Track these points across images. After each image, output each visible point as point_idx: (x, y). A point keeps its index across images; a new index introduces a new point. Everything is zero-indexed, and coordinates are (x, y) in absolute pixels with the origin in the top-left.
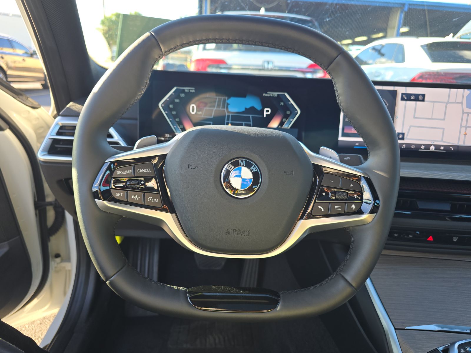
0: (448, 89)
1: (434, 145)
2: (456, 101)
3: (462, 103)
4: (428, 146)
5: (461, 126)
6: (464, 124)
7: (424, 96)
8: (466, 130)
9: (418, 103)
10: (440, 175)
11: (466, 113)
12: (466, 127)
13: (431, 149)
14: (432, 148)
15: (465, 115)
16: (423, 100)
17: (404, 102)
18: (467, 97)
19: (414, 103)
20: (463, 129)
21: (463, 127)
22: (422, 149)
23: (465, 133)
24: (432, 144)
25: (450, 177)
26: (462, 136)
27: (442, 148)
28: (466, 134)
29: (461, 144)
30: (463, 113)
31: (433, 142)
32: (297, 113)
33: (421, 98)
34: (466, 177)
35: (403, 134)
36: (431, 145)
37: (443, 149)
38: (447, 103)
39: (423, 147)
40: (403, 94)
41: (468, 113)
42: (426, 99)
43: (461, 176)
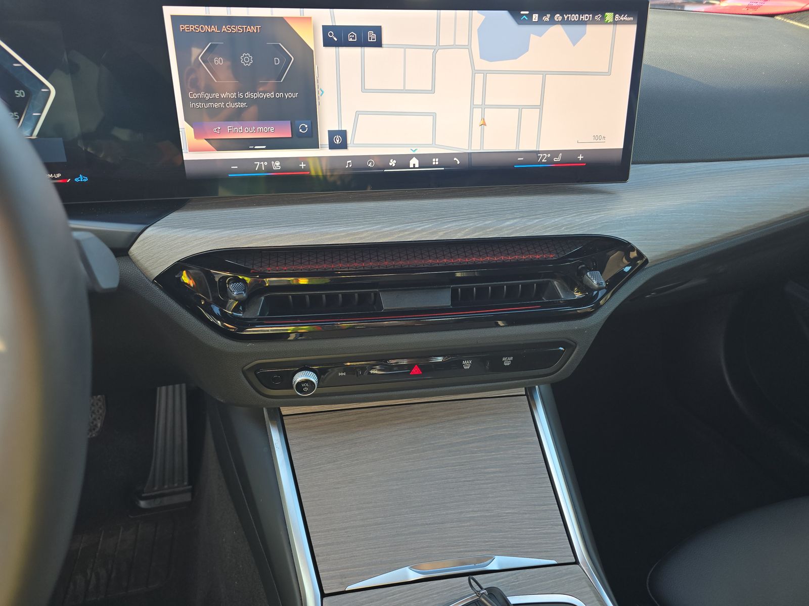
0: (434, 12)
1: (417, 156)
2: (455, 41)
3: (468, 47)
4: (404, 160)
5: (473, 106)
6: (478, 101)
7: (378, 30)
8: (483, 114)
9: (368, 50)
10: (418, 232)
11: (480, 72)
12: (484, 106)
13: (411, 166)
14: (414, 162)
15: (479, 78)
16: (378, 44)
17: (332, 50)
18: (480, 30)
19: (358, 50)
20: (477, 112)
21: (478, 106)
22: (392, 167)
23: (482, 123)
24: (412, 153)
25: (441, 233)
26: (477, 129)
27: (435, 161)
28: (484, 124)
29: (476, 148)
30: (475, 72)
31: (414, 149)
32: (49, 92)
33: (372, 37)
34: (475, 231)
35: (343, 134)
36: (411, 157)
37: (437, 163)
38: (436, 48)
39: (393, 163)
40: (326, 29)
41: (485, 73)
42: (385, 41)
43: (465, 228)
